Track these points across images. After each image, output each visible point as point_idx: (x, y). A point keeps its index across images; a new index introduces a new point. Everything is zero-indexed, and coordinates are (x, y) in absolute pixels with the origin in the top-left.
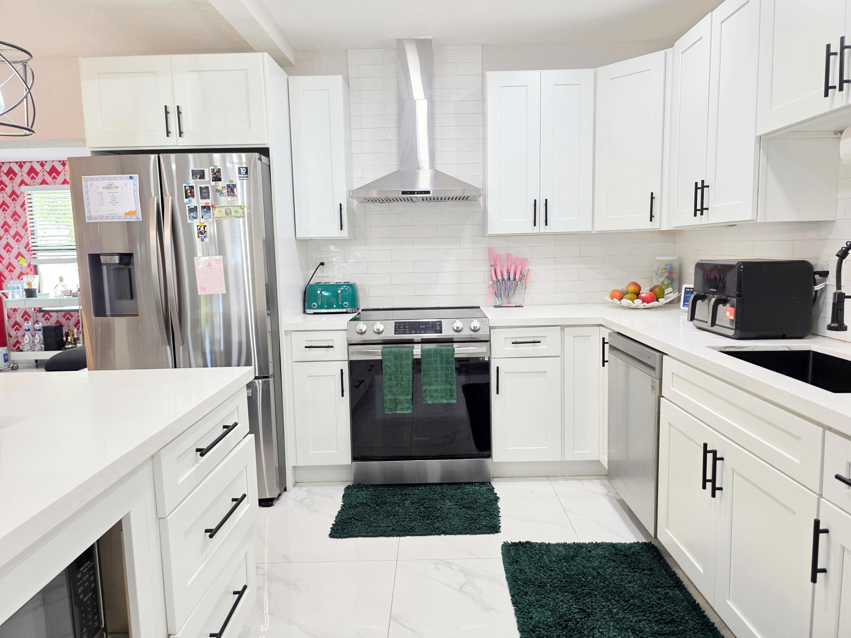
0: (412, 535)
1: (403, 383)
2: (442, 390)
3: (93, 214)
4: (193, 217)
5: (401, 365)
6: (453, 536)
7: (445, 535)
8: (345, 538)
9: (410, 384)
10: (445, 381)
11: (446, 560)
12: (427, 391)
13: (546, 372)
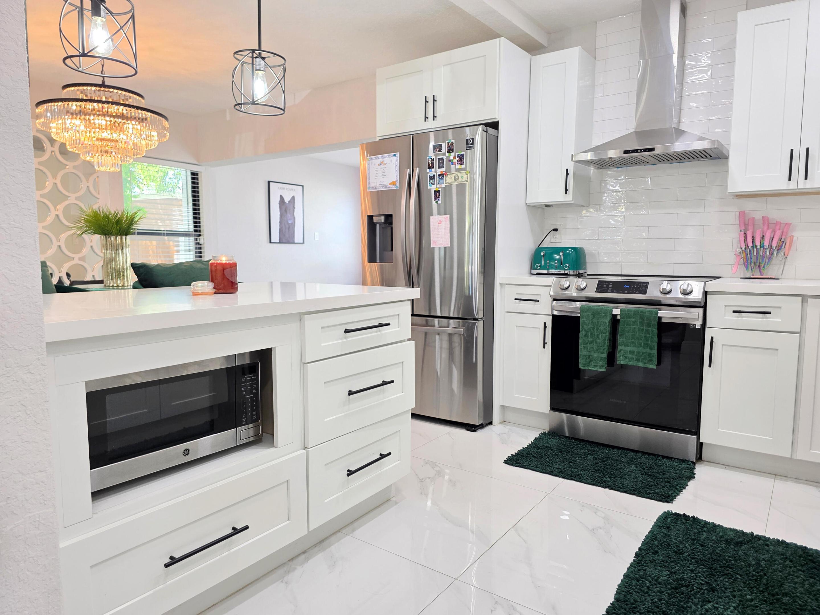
0: (576, 481)
1: (599, 340)
2: (639, 353)
3: (372, 185)
4: (432, 184)
5: (598, 322)
6: (618, 493)
7: (610, 489)
8: (517, 466)
9: (605, 342)
10: (644, 344)
11: (596, 507)
12: (622, 352)
13: (777, 350)
